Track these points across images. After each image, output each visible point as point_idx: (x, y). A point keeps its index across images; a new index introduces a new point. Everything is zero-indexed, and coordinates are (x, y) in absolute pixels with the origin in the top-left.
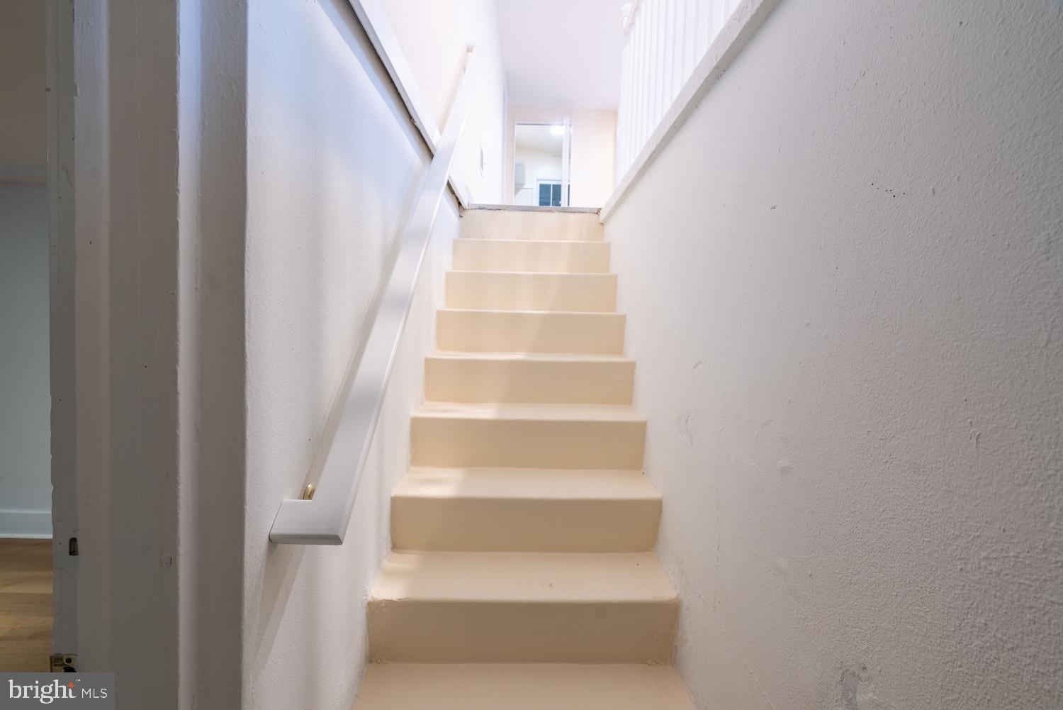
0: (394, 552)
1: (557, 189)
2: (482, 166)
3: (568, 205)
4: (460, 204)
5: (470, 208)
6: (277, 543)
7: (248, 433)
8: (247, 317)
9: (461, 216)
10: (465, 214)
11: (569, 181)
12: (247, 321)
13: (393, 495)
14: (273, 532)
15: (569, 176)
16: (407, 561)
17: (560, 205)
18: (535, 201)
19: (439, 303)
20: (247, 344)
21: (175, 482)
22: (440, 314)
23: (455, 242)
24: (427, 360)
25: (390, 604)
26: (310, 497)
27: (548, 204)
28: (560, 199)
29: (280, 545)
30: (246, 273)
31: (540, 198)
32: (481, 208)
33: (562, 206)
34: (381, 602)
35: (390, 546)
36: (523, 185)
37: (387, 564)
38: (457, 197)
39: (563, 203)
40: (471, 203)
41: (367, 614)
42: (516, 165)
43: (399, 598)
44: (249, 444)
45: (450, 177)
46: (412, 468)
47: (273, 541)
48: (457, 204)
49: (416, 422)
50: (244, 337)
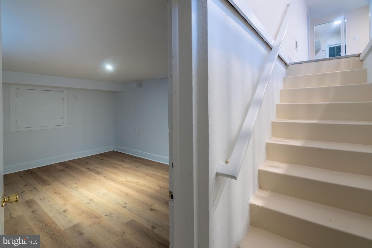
0: (259, 189)
1: (339, 48)
2: (297, 47)
3: (345, 54)
4: (286, 64)
5: (290, 64)
6: (218, 175)
7: (209, 142)
8: (209, 109)
9: (286, 68)
10: (289, 67)
11: (345, 43)
12: (209, 110)
13: (259, 169)
14: (217, 171)
15: (345, 40)
16: (265, 194)
17: (340, 55)
18: (326, 55)
19: (277, 101)
20: (209, 117)
21: (192, 152)
22: (277, 105)
23: (284, 78)
24: (272, 122)
25: (257, 206)
26: (228, 163)
27: (334, 56)
28: (340, 52)
29: (219, 176)
30: (208, 97)
31: (329, 53)
32: (295, 64)
33: (342, 55)
34: (254, 205)
35: (258, 187)
36: (320, 49)
37: (257, 192)
38: (284, 61)
39: (343, 54)
40: (291, 62)
41: (249, 208)
42: (315, 42)
43: (261, 206)
44: (210, 145)
45: (279, 54)
46: (267, 161)
47: (217, 174)
48: (285, 64)
49: (268, 145)
50: (208, 115)
